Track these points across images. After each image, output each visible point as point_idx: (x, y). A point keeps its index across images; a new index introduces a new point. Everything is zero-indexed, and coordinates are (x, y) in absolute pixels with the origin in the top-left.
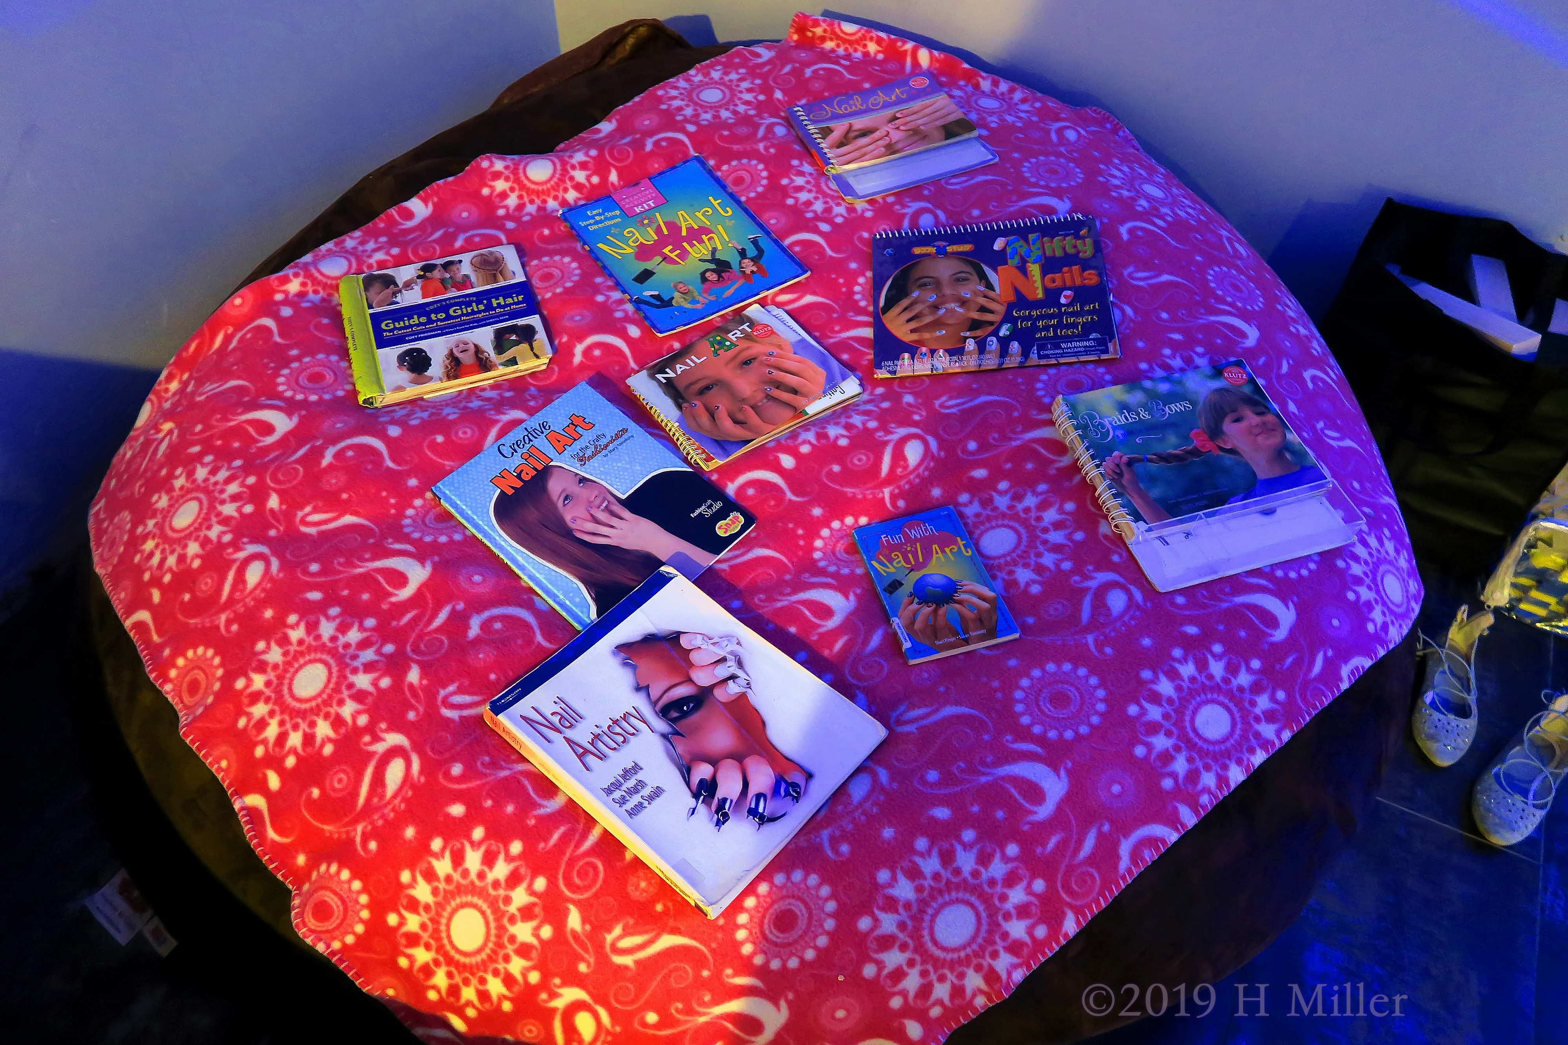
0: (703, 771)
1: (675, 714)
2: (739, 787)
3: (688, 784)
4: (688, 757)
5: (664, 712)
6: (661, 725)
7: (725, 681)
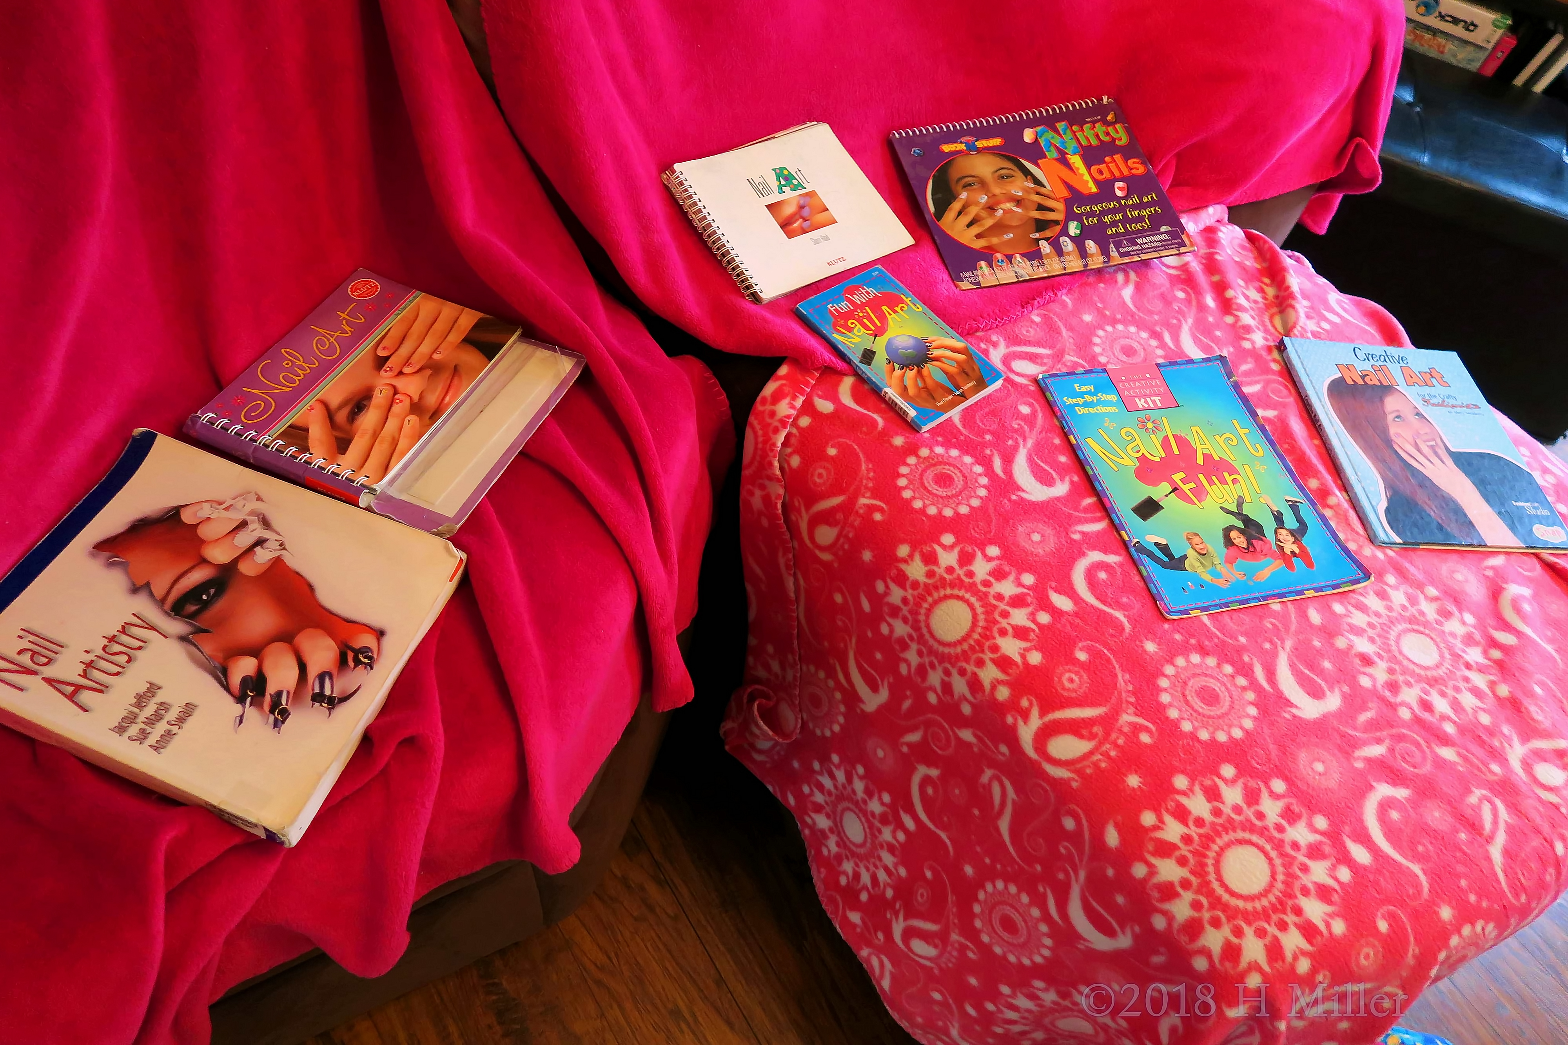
0: (245, 667)
1: (192, 608)
2: (295, 672)
3: (227, 688)
4: (220, 655)
5: (177, 610)
6: (177, 627)
7: (250, 550)
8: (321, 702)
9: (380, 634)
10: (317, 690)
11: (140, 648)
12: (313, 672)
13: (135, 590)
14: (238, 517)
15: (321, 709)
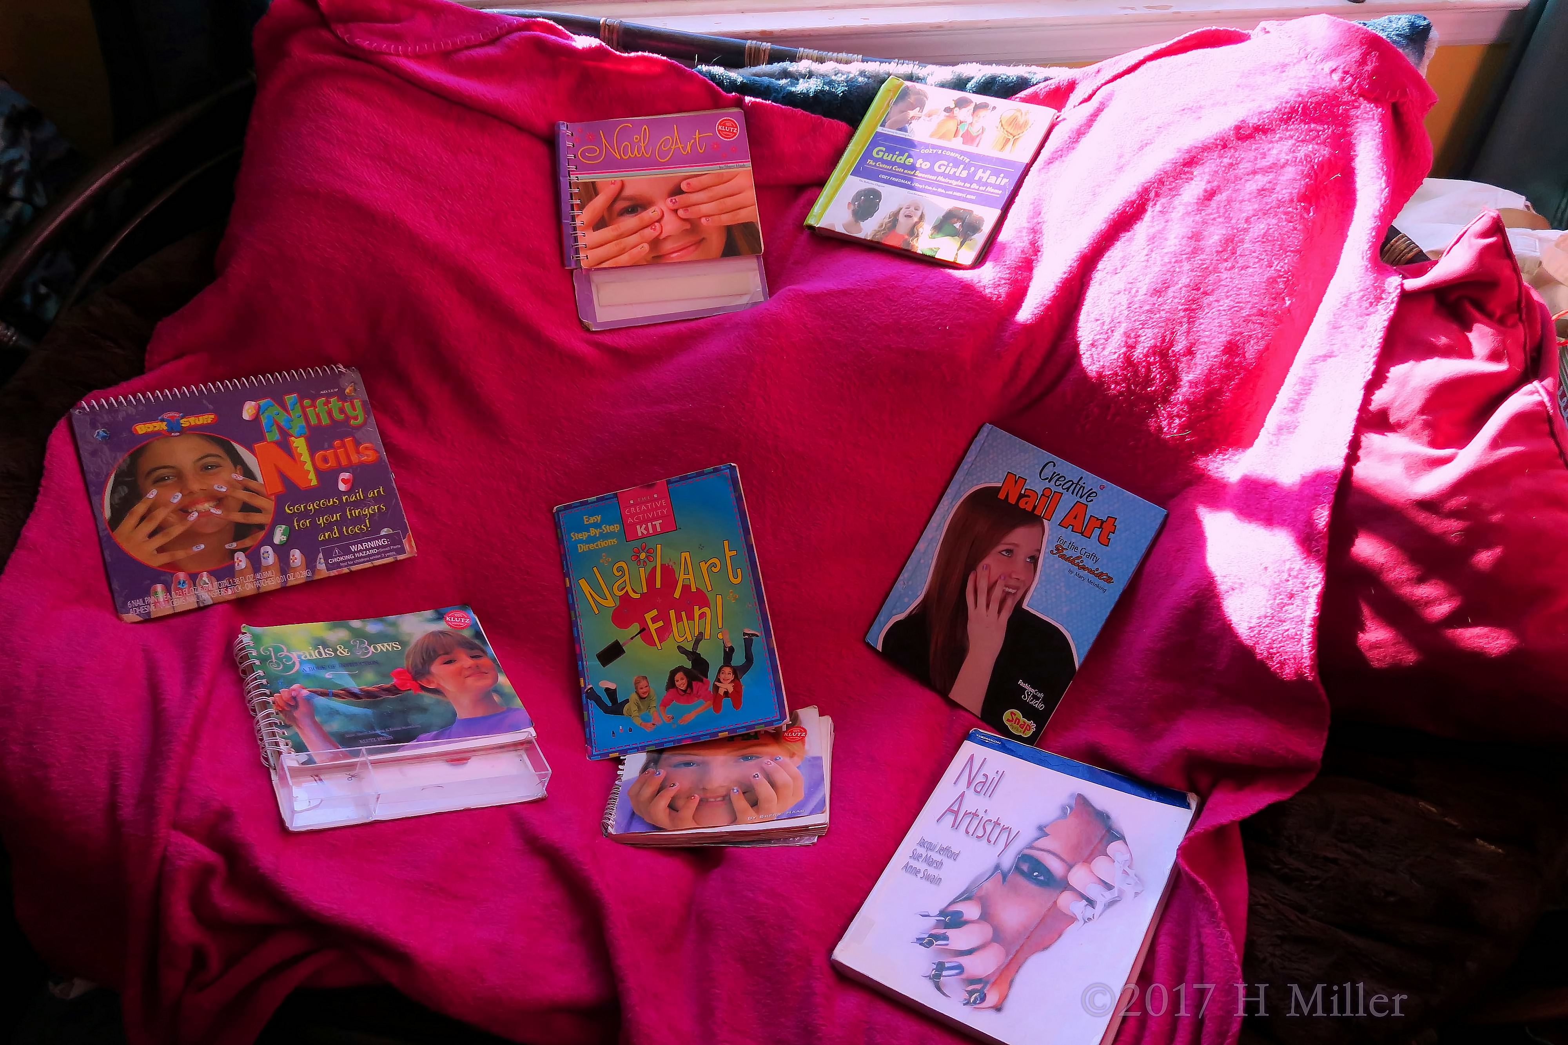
2: (965, 948)
5: (1024, 858)
7: (1084, 898)
8: (936, 969)
9: (999, 1009)
10: (947, 965)
12: (964, 960)
13: (1041, 828)
14: (1117, 884)
15: (929, 970)
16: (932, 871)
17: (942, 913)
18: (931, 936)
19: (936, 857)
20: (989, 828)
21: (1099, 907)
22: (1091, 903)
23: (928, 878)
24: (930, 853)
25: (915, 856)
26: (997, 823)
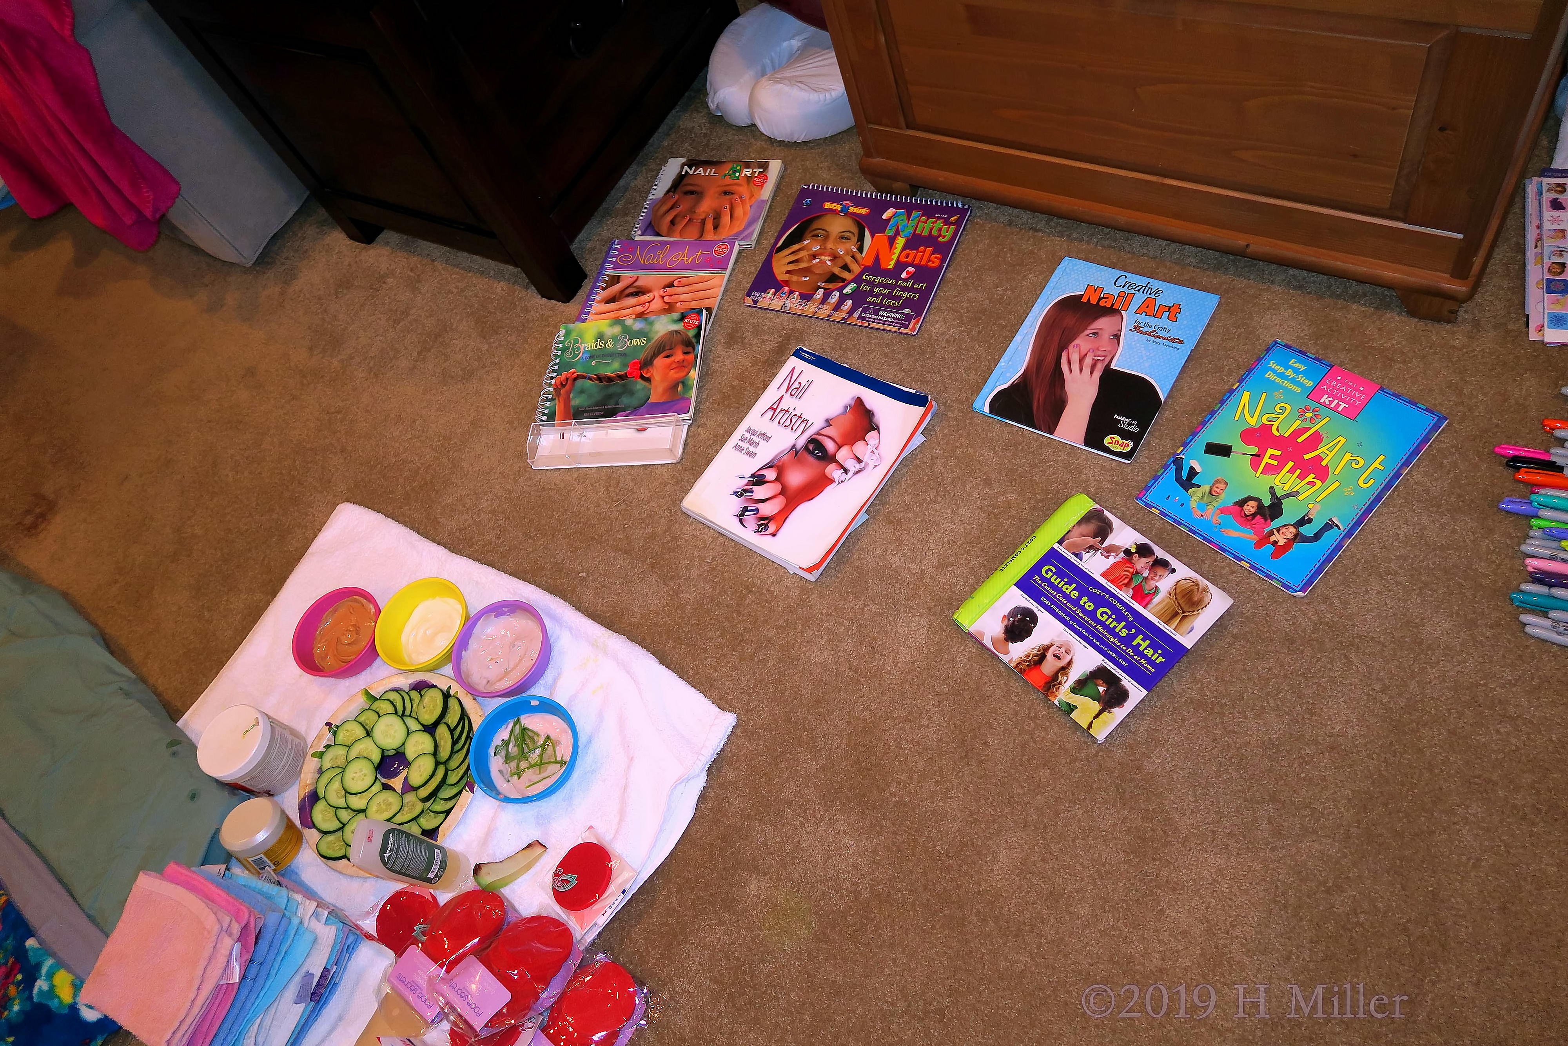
0: (771, 475)
2: (762, 498)
3: (761, 469)
4: (780, 464)
7: (843, 468)
8: (742, 511)
9: (774, 535)
10: (749, 508)
11: (792, 429)
12: (760, 506)
13: (827, 421)
14: (865, 459)
15: (737, 510)
16: (752, 449)
17: (753, 476)
18: (743, 490)
19: (756, 439)
20: (794, 420)
21: (850, 474)
22: (846, 471)
23: (749, 453)
24: (752, 437)
25: (743, 439)
26: (800, 417)
